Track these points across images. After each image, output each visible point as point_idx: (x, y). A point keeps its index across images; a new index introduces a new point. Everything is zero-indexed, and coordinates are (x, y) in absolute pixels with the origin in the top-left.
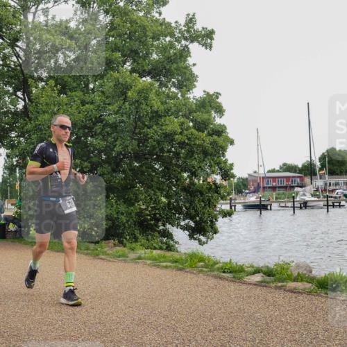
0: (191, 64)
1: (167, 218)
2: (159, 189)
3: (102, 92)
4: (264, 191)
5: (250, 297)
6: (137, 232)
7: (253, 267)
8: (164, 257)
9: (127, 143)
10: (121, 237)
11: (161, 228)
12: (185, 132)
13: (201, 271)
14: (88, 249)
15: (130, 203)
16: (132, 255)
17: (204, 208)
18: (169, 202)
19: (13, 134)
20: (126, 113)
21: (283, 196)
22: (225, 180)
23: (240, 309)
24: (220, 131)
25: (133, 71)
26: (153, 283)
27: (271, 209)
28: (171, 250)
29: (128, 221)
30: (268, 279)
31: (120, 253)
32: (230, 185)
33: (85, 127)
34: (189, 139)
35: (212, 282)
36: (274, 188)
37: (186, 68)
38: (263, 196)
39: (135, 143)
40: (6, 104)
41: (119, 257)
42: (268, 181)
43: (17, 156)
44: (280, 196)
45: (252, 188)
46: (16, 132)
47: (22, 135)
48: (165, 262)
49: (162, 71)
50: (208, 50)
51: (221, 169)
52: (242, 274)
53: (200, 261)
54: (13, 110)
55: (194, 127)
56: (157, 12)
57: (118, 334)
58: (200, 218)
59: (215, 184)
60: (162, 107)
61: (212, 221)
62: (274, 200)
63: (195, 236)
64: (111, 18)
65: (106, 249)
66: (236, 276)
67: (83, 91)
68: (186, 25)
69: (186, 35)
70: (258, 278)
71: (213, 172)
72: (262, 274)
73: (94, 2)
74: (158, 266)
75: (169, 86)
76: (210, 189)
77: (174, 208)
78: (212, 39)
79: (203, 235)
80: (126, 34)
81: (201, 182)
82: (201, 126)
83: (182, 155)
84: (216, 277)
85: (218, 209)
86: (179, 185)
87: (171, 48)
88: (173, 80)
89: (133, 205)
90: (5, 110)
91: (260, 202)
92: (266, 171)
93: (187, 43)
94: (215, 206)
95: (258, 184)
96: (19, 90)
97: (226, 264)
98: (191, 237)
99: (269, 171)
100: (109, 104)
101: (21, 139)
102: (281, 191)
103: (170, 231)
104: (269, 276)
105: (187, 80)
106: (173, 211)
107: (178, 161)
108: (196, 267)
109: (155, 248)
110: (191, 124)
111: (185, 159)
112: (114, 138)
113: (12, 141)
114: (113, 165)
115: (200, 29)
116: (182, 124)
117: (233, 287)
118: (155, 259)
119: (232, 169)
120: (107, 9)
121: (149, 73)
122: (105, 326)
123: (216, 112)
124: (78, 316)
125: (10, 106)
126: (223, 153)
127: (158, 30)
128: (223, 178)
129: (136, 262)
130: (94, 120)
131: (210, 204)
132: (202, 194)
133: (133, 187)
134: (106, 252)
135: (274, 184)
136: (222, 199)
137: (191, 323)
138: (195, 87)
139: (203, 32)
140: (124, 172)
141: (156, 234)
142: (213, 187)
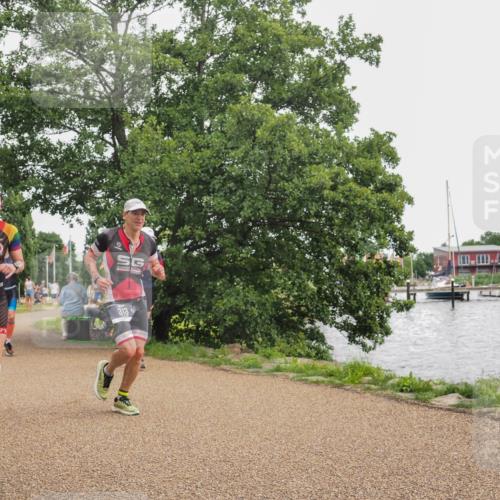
0: (349, 87)
1: (318, 312)
2: (304, 270)
3: (222, 132)
4: (457, 273)
5: (441, 428)
6: (274, 333)
7: (444, 384)
8: (313, 368)
9: (259, 204)
10: (251, 339)
11: (308, 326)
12: (340, 187)
13: (368, 389)
14: (204, 356)
15: (263, 289)
16: (267, 366)
17: (369, 297)
18: (320, 289)
19: (99, 194)
20: (254, 161)
21: (486, 280)
22: (401, 256)
23: (426, 444)
24: (391, 185)
25: (266, 100)
26: (298, 406)
27: (468, 299)
28: (322, 358)
29: (261, 315)
30: (467, 401)
31: (251, 362)
32: (407, 264)
33: (200, 181)
34: (346, 197)
35: (384, 405)
36: (472, 269)
37: (342, 93)
38: (456, 281)
39: (270, 204)
40: (89, 152)
41: (249, 367)
42: (464, 259)
43: (105, 224)
44: (481, 280)
45: (440, 269)
46: (103, 190)
47: (112, 195)
48: (314, 375)
49: (307, 99)
50: (374, 66)
51: (395, 240)
52: (428, 394)
53: (365, 375)
54: (99, 160)
55: (355, 180)
56: (299, 12)
57: (252, 477)
58: (364, 312)
59: (385, 262)
60: (305, 151)
61: (381, 317)
62: (473, 286)
63: (357, 339)
64: (234, 26)
65: (229, 357)
66: (420, 396)
67: (195, 131)
68: (341, 31)
69: (341, 46)
70: (452, 400)
71: (382, 246)
72: (457, 395)
73: (210, 4)
74: (306, 381)
75: (317, 120)
76: (379, 269)
77: (326, 297)
78: (379, 50)
79: (369, 338)
80: (255, 47)
81: (365, 259)
82: (365, 178)
83: (336, 221)
84: (390, 398)
85: (391, 300)
86: (333, 265)
87: (319, 66)
88: (325, 112)
89: (268, 292)
90: (88, 159)
91: (453, 289)
92: (460, 244)
93: (344, 58)
94: (386, 295)
95: (450, 263)
96: (107, 132)
97: (405, 379)
98: (352, 339)
99: (465, 244)
100: (232, 148)
101: (110, 200)
102: (484, 273)
103: (321, 331)
104: (469, 397)
105: (345, 112)
106: (325, 302)
107: (332, 230)
108: (360, 383)
109: (300, 356)
110: (350, 176)
111: (340, 226)
112: (240, 196)
113: (98, 203)
114: (238, 235)
115: (361, 37)
116: (337, 175)
117: (415, 414)
118: (300, 371)
119: (412, 239)
120: (228, 13)
121: (289, 103)
122: (232, 465)
123: (387, 160)
124: (194, 451)
125: (95, 154)
126: (398, 218)
127: (300, 40)
128: (398, 254)
129: (274, 375)
130: (211, 171)
131: (380, 291)
132: (367, 276)
133: (268, 266)
134: (229, 360)
135: (473, 263)
136: (397, 283)
137: (356, 464)
138: (357, 120)
139: (366, 41)
140: (254, 245)
141: (301, 335)
142: (384, 266)
